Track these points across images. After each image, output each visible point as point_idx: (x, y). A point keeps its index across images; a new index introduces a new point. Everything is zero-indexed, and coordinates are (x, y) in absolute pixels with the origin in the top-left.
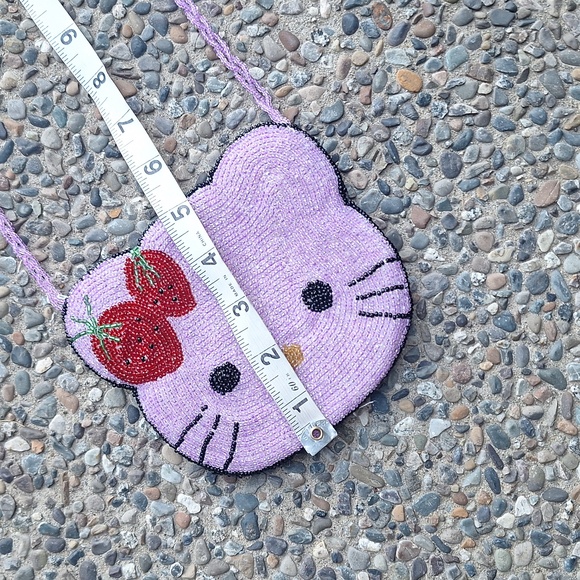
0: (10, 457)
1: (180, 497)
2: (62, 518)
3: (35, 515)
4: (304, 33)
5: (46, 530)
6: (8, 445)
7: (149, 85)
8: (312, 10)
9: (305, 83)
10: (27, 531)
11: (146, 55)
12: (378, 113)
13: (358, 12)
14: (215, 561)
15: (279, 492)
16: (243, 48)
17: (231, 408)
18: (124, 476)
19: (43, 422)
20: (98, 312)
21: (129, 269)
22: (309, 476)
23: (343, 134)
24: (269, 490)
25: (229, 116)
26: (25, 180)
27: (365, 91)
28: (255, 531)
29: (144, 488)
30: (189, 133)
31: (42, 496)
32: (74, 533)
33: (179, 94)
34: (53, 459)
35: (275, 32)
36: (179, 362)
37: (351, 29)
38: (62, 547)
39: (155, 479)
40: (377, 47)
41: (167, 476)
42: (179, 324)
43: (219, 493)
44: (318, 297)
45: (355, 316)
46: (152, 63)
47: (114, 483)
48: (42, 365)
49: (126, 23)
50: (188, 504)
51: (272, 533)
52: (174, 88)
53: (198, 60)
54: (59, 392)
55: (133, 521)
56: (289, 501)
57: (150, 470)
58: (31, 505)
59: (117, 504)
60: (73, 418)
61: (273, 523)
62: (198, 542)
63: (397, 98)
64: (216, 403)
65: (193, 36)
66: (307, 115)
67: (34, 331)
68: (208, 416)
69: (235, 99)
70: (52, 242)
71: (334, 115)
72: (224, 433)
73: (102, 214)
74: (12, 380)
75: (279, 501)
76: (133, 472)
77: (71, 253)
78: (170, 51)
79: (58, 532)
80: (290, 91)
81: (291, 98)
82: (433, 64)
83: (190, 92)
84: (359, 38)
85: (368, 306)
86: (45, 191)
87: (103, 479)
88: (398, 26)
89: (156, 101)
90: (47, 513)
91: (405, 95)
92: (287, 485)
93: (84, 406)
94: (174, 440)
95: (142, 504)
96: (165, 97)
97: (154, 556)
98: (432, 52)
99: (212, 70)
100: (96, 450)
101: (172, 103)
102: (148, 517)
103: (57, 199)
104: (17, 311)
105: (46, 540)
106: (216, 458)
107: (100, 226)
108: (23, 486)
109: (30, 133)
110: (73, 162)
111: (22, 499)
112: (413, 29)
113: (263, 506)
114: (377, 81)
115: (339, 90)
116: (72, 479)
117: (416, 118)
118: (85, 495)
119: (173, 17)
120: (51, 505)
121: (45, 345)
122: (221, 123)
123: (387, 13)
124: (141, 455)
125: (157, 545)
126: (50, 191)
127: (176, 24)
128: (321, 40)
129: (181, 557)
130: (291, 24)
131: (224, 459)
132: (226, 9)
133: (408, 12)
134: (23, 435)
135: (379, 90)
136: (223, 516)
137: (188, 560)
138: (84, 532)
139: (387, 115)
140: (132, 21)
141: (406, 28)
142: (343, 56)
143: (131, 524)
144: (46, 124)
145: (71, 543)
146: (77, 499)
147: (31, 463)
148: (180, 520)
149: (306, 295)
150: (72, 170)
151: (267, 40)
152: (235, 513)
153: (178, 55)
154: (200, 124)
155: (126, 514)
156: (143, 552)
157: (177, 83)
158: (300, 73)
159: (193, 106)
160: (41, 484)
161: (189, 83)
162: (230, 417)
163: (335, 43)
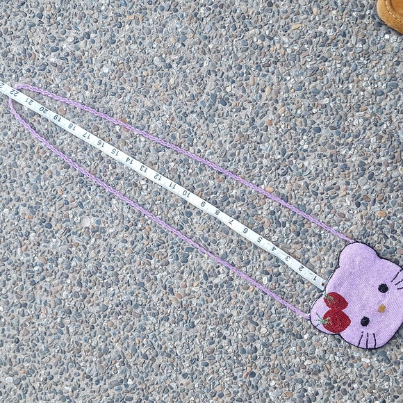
0: (307, 367)
1: (362, 360)
2: (330, 379)
3: (322, 381)
4: (345, 212)
5: (327, 384)
6: (305, 364)
7: (305, 243)
8: (345, 204)
9: (351, 226)
10: (321, 386)
11: (301, 235)
12: (376, 227)
13: (359, 200)
14: (380, 374)
15: (391, 347)
16: (329, 222)
17: (370, 329)
18: (343, 360)
19: (313, 353)
20: (322, 316)
21: (326, 300)
22: (398, 339)
23: (369, 236)
24: (388, 348)
25: (332, 243)
26: (279, 284)
27: (370, 221)
28: (388, 360)
29: (351, 361)
30: (322, 253)
31: (321, 375)
32: (335, 382)
33: (315, 242)
34: (320, 363)
35: (336, 214)
36: (350, 322)
37: (358, 205)
38: (333, 387)
39: (353, 357)
40: (369, 208)
41: (356, 355)
42: (346, 311)
43: (373, 354)
44: (383, 288)
45: (397, 290)
46: (304, 237)
47: (341, 363)
48: (306, 336)
49: (291, 228)
50: (366, 360)
51: (394, 359)
52: (313, 241)
53: (317, 231)
54: (314, 343)
55: (351, 372)
56: (395, 348)
57: (350, 355)
58: (319, 378)
59: (345, 369)
60: (321, 349)
61: (393, 356)
62: (373, 370)
63: (381, 220)
64: (365, 330)
65: (312, 224)
66: (356, 234)
67: (300, 327)
68: (365, 335)
69: (332, 238)
70: (294, 299)
71: (364, 232)
72: (371, 338)
73: (306, 286)
74: (299, 344)
75: (392, 350)
76: (345, 358)
77: (301, 301)
78: (308, 231)
79: (330, 383)
80: (348, 229)
81: (349, 231)
82: (387, 207)
83: (318, 241)
84: (362, 207)
85: (399, 286)
86: (286, 285)
87: (338, 363)
88: (372, 200)
89: (309, 247)
90: (325, 379)
91: (383, 219)
92: (393, 344)
93: (323, 344)
94: (357, 345)
95: (352, 366)
96: (311, 245)
97: (361, 379)
98: (385, 203)
99: (322, 232)
100: (332, 355)
101: (314, 246)
102: (355, 369)
103: (290, 286)
104: (292, 323)
105: (327, 387)
106: (371, 345)
107: (306, 289)
108: (315, 374)
109: (275, 270)
110: (291, 274)
111: (316, 378)
112: (377, 199)
113: (388, 353)
114: (372, 218)
115: (362, 224)
116: (328, 366)
117: (388, 224)
118: (334, 370)
119: (305, 222)
120: (325, 376)
121: (304, 330)
122: (331, 246)
123: (368, 197)
124: (346, 352)
125: (361, 376)
126: (288, 285)
127: (306, 223)
128: (351, 212)
129: (370, 377)
130: (341, 211)
131: (374, 344)
132: (319, 213)
133: (374, 195)
134: (309, 359)
135: (374, 220)
136: (377, 360)
137: (372, 377)
138: (338, 380)
139: (379, 226)
140: (293, 227)
141: (375, 199)
142: (359, 214)
143: (351, 373)
144: (279, 266)
145: (336, 385)
146: (332, 371)
147: (314, 366)
148: (365, 366)
149: (379, 289)
150: (292, 276)
151: (335, 218)
152: (380, 358)
153: (310, 232)
154: (324, 249)
155: (349, 370)
156: (358, 379)
157: (313, 240)
158: (349, 223)
159: (320, 244)
160: (320, 371)
161: (317, 238)
162: (371, 332)
163: (356, 212)
